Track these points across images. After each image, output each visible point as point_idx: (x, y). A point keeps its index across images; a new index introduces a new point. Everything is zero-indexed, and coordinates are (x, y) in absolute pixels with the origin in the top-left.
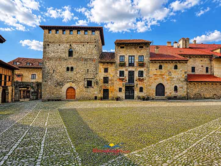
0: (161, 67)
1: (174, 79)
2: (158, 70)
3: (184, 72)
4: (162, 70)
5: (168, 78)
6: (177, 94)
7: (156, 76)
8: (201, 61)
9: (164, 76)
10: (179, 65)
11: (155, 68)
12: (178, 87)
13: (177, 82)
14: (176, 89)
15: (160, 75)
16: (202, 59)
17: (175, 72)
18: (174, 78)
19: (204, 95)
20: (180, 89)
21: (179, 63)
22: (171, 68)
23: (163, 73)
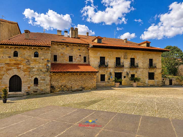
0: (16, 54)
1: (34, 70)
2: (13, 58)
3: (46, 61)
4: (17, 58)
5: (25, 68)
6: (37, 88)
7: (9, 66)
8: (79, 50)
9: (20, 66)
10: (40, 52)
11: (8, 56)
12: (39, 79)
13: (38, 73)
14: (36, 81)
15: (15, 64)
16: (80, 48)
17: (35, 61)
18: (33, 68)
19: (72, 87)
20: (41, 81)
21: (40, 50)
22: (30, 56)
23: (18, 62)
